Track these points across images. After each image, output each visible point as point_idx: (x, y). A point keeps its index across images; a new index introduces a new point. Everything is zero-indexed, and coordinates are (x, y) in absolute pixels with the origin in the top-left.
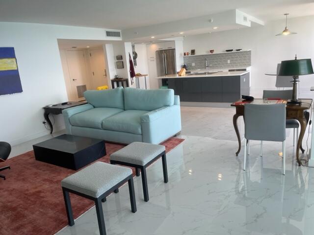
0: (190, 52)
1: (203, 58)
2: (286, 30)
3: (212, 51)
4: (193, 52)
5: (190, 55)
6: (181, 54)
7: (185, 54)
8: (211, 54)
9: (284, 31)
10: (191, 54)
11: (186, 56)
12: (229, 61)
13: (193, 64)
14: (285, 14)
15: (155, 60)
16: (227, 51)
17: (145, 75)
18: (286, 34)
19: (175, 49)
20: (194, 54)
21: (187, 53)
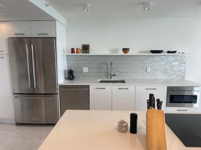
7: (73, 51)
8: (123, 54)
10: (83, 53)
11: (76, 54)
12: (149, 69)
13: (86, 70)
15: (6, 57)
19: (55, 38)
20: (88, 53)
21: (77, 49)
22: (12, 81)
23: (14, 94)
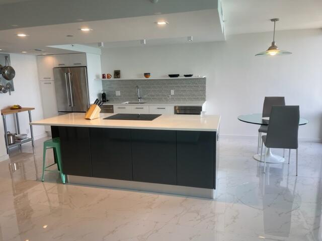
0: (112, 74)
1: (134, 84)
2: (273, 47)
3: (147, 75)
4: (117, 74)
5: (112, 78)
6: (97, 77)
7: (104, 77)
8: (145, 78)
9: (270, 49)
10: (115, 78)
11: (106, 79)
12: (172, 92)
13: (118, 93)
14: (272, 20)
15: (53, 83)
16: (171, 76)
17: (29, 110)
18: (273, 53)
19: (86, 67)
20: (119, 78)
21: (108, 75)
22: (57, 101)
23: (59, 112)
